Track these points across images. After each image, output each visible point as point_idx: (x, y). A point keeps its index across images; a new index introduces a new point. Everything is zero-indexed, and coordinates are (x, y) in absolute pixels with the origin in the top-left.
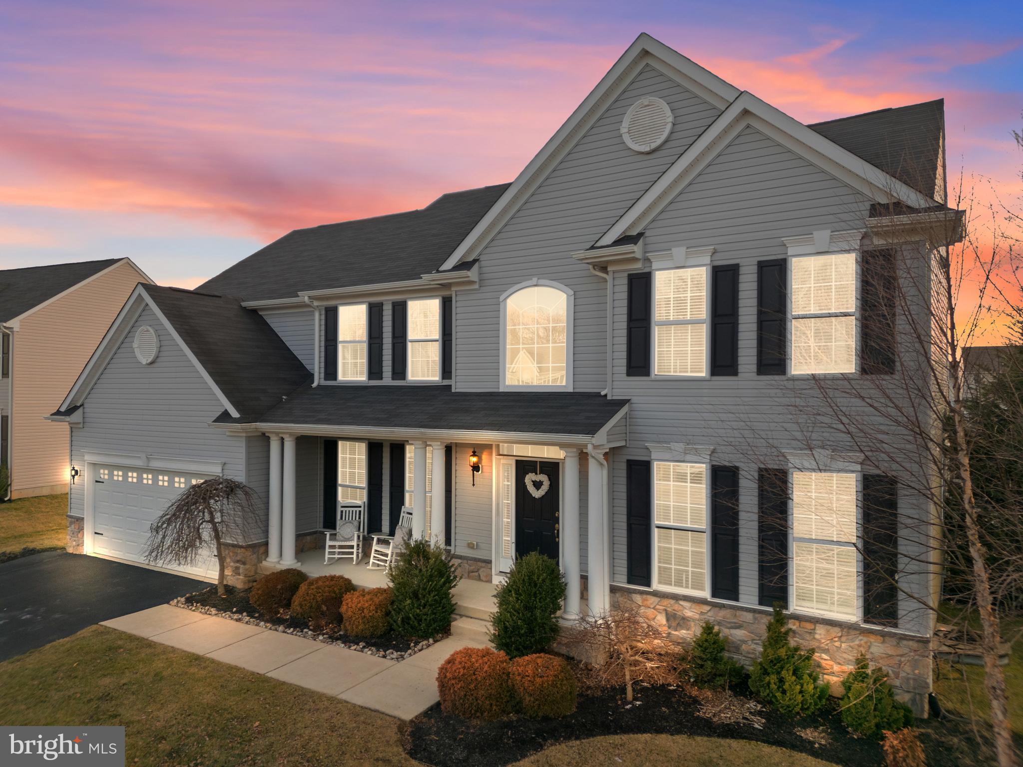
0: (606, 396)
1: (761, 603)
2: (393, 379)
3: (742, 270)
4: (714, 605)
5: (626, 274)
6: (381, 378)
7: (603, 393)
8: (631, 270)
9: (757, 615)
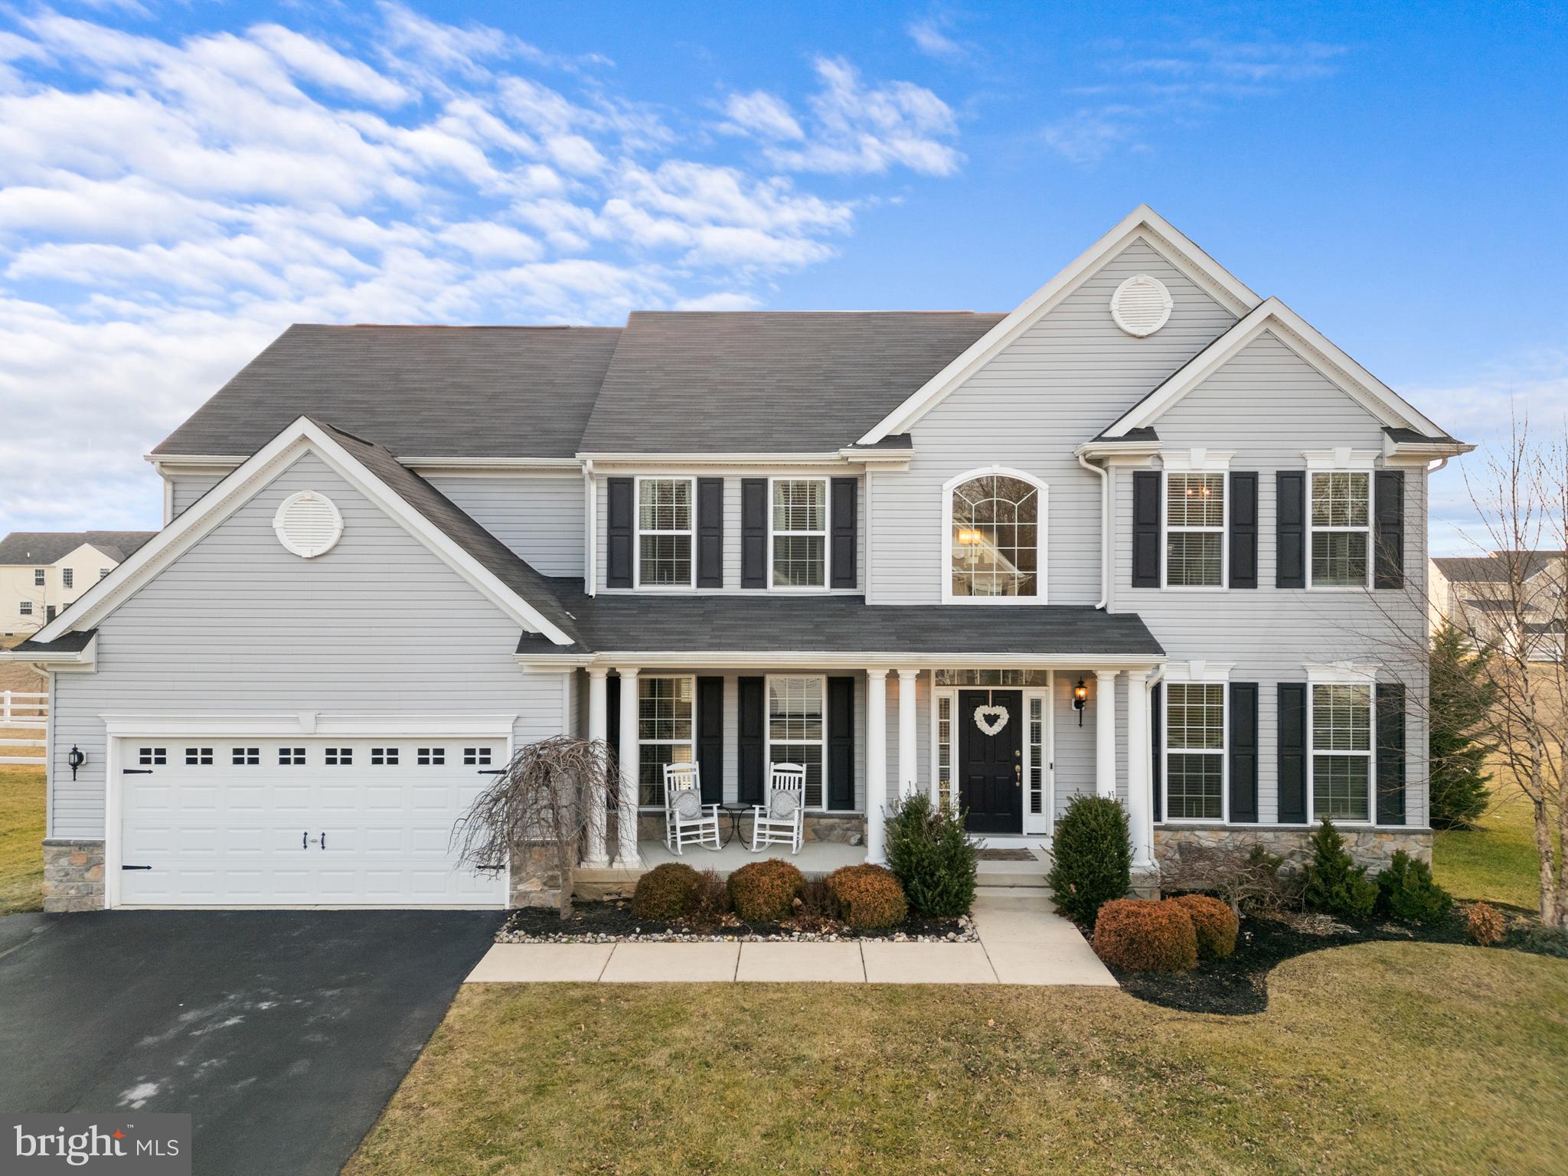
0: (1103, 610)
1: (1280, 821)
2: (743, 586)
3: (1261, 479)
4: (1232, 830)
5: (1131, 472)
6: (720, 585)
7: (1098, 606)
8: (1136, 467)
9: (1278, 834)
